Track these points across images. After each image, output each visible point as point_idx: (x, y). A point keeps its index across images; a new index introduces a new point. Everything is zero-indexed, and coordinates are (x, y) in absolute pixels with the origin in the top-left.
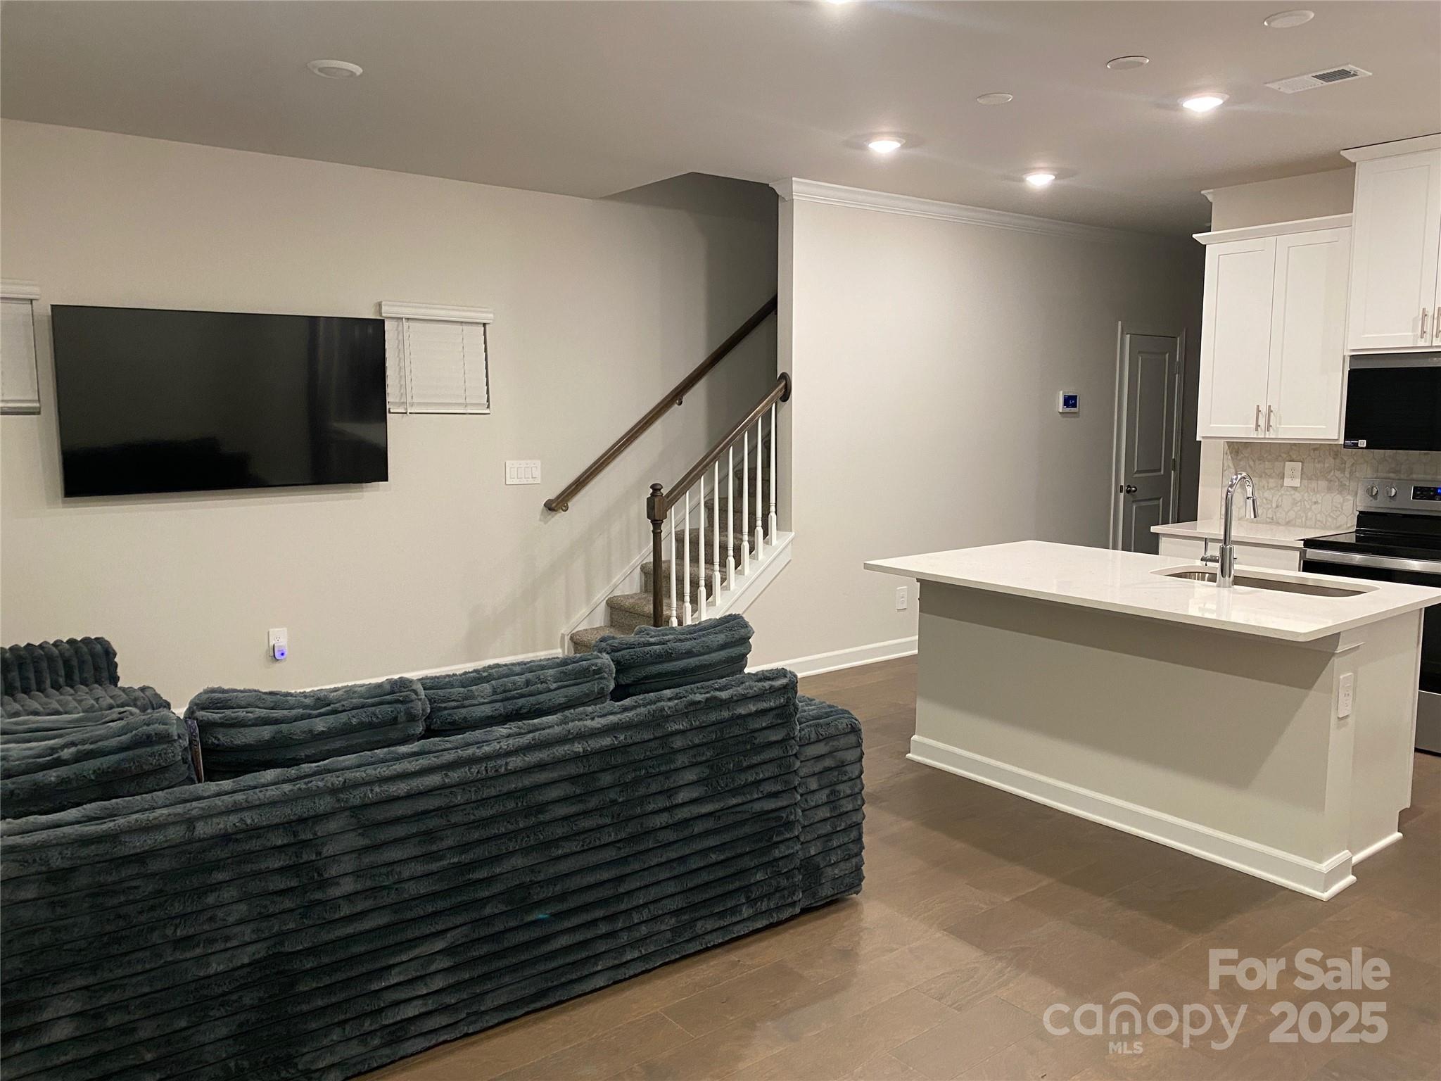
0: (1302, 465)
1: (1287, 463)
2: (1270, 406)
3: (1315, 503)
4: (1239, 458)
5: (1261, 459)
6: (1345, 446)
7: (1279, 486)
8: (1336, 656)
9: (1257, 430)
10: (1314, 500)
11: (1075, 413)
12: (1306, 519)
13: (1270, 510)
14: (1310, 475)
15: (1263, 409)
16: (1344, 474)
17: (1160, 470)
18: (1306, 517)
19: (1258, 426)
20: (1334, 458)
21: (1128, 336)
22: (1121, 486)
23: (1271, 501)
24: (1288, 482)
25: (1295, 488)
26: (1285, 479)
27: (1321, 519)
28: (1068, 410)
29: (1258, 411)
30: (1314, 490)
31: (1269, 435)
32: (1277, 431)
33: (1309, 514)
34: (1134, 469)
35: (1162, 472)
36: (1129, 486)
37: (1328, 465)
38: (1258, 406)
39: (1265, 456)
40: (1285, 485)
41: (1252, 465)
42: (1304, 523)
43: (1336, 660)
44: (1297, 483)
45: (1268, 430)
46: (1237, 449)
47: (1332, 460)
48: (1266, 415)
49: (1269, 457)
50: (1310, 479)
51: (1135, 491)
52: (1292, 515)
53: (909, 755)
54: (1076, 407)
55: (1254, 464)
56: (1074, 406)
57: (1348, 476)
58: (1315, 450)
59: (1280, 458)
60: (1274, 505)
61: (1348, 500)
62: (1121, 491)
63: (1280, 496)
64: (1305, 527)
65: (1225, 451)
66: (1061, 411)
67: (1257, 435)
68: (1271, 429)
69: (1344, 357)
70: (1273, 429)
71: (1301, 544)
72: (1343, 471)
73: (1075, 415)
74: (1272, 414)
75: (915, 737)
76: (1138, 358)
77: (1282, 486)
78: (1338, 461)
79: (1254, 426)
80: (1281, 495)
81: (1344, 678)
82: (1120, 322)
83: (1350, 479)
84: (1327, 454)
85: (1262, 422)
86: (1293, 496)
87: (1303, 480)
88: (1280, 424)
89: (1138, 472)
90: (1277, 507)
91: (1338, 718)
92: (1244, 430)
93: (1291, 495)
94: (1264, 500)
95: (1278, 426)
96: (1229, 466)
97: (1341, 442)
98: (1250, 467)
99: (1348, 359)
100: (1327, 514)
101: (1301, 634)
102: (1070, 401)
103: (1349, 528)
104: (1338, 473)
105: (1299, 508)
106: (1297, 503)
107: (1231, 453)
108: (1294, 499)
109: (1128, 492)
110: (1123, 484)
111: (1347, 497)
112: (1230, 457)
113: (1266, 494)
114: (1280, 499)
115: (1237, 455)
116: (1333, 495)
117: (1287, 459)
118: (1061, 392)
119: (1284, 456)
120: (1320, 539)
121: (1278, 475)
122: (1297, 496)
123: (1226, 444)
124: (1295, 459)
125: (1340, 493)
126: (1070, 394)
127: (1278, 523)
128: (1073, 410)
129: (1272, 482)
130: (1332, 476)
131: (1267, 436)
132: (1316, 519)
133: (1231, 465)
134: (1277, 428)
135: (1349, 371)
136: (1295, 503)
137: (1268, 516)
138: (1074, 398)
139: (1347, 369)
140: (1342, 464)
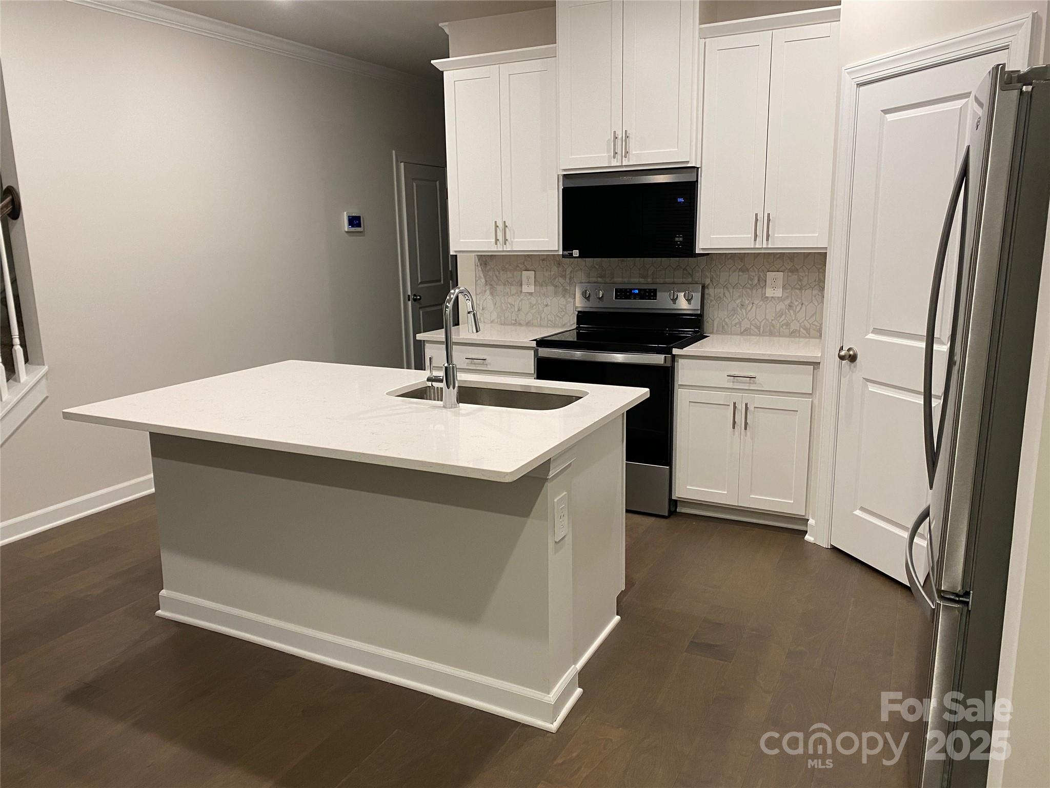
0: (535, 273)
1: (523, 272)
2: (505, 222)
3: (547, 305)
4: (488, 267)
5: (504, 269)
6: (563, 256)
7: (519, 292)
8: (548, 480)
9: (496, 244)
10: (545, 303)
11: (360, 232)
12: (540, 320)
13: (514, 313)
14: (541, 282)
15: (500, 225)
16: (565, 280)
17: (440, 281)
18: (541, 317)
19: (497, 240)
20: (558, 267)
21: (403, 163)
22: (409, 296)
23: (514, 306)
24: (525, 289)
25: (531, 294)
26: (523, 286)
27: (551, 319)
28: (353, 229)
29: (497, 226)
30: (544, 294)
31: (506, 249)
32: (512, 244)
33: (543, 316)
34: (418, 281)
35: (442, 282)
36: (415, 295)
37: (553, 273)
38: (496, 222)
39: (507, 267)
40: (523, 291)
41: (498, 275)
42: (539, 323)
43: (549, 485)
44: (531, 289)
45: (505, 244)
46: (486, 261)
47: (556, 269)
48: (502, 230)
49: (510, 267)
50: (542, 285)
51: (420, 299)
52: (530, 317)
53: (159, 612)
54: (360, 227)
55: (499, 274)
56: (359, 225)
57: (568, 282)
58: (543, 260)
59: (518, 268)
60: (516, 310)
61: (570, 302)
62: (409, 300)
63: (520, 301)
64: (541, 326)
65: (476, 262)
66: (346, 230)
67: (497, 248)
68: (507, 243)
69: (558, 175)
70: (509, 242)
71: (534, 344)
72: (564, 277)
73: (361, 234)
74: (507, 229)
75: (163, 592)
76: (413, 185)
77: (521, 292)
78: (560, 269)
79: (494, 240)
80: (522, 300)
81: (558, 500)
82: (394, 152)
83: (570, 284)
84: (553, 263)
85: (500, 237)
86: (530, 300)
87: (536, 287)
88: (514, 239)
89: (422, 283)
90: (519, 310)
91: (556, 542)
92: (487, 244)
93: (528, 300)
94: (509, 305)
95: (512, 240)
96: (480, 276)
97: (561, 253)
98: (497, 277)
99: (561, 178)
100: (555, 314)
101: (507, 474)
102: (354, 221)
103: (571, 325)
104: (561, 280)
105: (535, 311)
106: (533, 307)
107: (481, 265)
108: (531, 303)
109: (415, 300)
110: (410, 294)
111: (569, 300)
112: (480, 269)
113: (510, 300)
114: (520, 303)
115: (486, 267)
116: (559, 298)
117: (523, 269)
118: (345, 213)
119: (521, 266)
120: (549, 338)
121: (518, 283)
122: (533, 300)
123: (476, 256)
124: (529, 269)
125: (564, 296)
126: (353, 215)
127: (520, 324)
128: (358, 229)
129: (514, 289)
130: (556, 283)
131: (505, 249)
132: (548, 319)
133: (482, 275)
134: (512, 242)
135: (563, 189)
136: (531, 306)
137: (512, 319)
138: (358, 218)
139: (561, 188)
140: (563, 271)
